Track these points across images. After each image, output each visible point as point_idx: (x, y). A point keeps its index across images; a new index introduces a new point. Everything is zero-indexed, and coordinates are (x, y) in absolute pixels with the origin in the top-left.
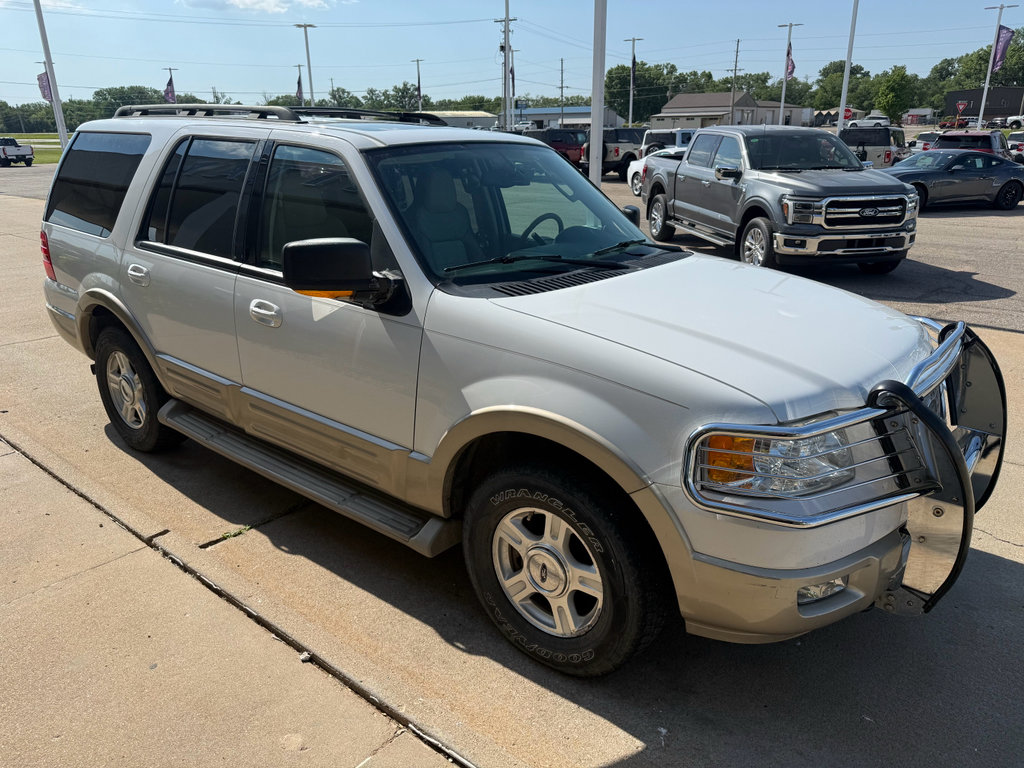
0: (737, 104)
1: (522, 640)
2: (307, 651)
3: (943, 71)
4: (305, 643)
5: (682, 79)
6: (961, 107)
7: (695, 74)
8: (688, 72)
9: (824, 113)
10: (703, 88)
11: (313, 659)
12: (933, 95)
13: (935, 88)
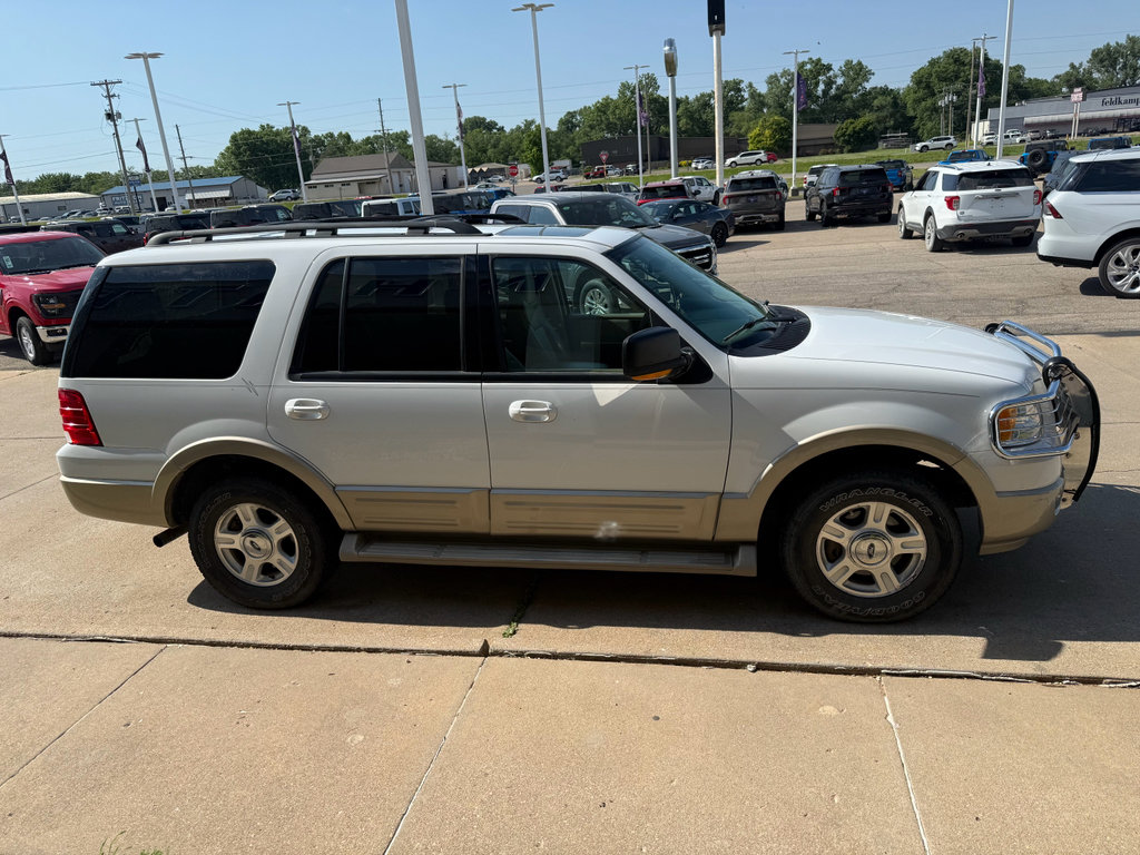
0: (391, 166)
1: (856, 610)
2: (750, 663)
3: (568, 123)
4: (743, 658)
5: (318, 142)
6: (604, 158)
7: (331, 135)
8: (324, 133)
9: (477, 169)
10: (343, 150)
11: (760, 667)
12: (567, 147)
13: (567, 140)
